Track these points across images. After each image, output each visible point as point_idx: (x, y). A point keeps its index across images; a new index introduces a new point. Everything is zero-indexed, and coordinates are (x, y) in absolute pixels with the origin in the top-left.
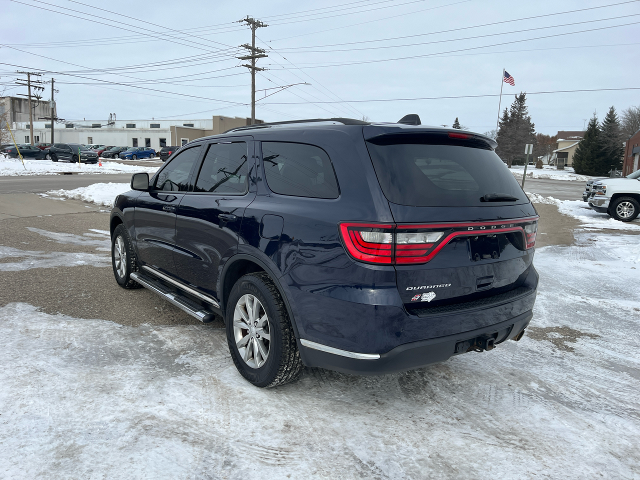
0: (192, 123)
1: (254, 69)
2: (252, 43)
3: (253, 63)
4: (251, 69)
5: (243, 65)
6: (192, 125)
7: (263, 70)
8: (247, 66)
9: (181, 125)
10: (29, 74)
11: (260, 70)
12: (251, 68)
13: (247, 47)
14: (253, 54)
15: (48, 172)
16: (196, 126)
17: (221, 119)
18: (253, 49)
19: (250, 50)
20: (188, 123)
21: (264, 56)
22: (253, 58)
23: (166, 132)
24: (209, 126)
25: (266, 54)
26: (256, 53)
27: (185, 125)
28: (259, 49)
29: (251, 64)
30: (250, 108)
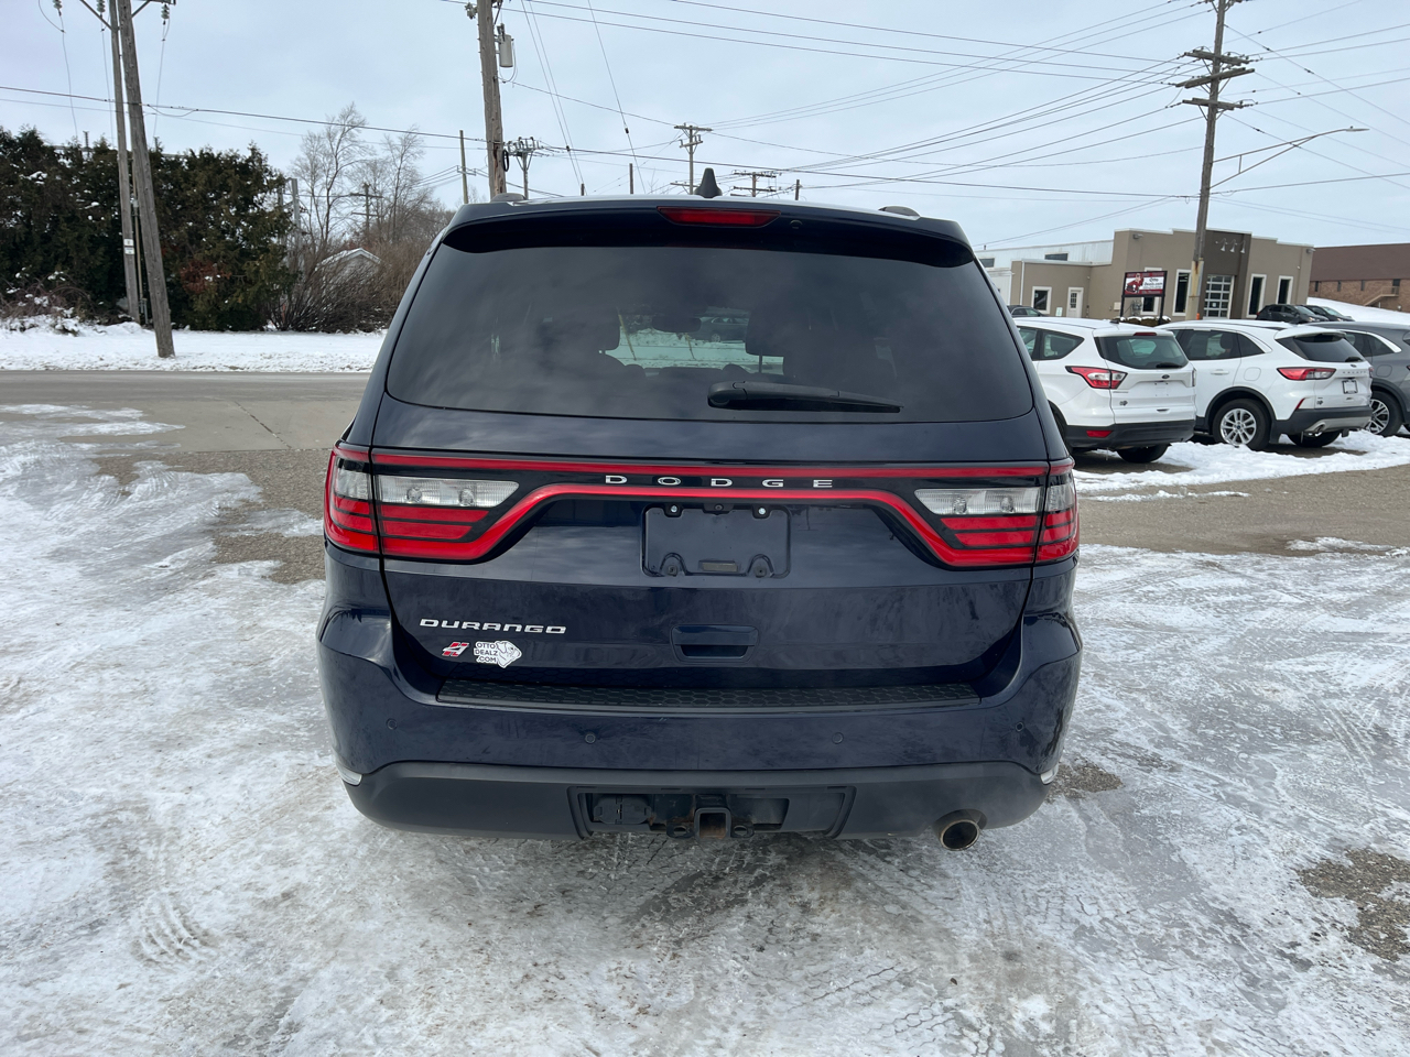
0: (1064, 251)
1: (1214, 107)
2: (1214, 44)
3: (1214, 92)
4: (1206, 109)
5: (1184, 102)
6: (1064, 257)
7: (1241, 107)
8: (1195, 101)
9: (1039, 257)
10: (754, 175)
11: (1230, 107)
12: (1206, 105)
13: (1200, 54)
14: (1216, 70)
16: (1073, 259)
17: (1135, 236)
18: (1217, 58)
19: (1209, 62)
20: (1056, 251)
21: (1243, 72)
22: (1214, 80)
23: (1000, 275)
24: (1104, 256)
25: (1248, 67)
26: (1222, 66)
27: (1048, 257)
28: (1232, 56)
29: (1206, 96)
30: (1196, 204)
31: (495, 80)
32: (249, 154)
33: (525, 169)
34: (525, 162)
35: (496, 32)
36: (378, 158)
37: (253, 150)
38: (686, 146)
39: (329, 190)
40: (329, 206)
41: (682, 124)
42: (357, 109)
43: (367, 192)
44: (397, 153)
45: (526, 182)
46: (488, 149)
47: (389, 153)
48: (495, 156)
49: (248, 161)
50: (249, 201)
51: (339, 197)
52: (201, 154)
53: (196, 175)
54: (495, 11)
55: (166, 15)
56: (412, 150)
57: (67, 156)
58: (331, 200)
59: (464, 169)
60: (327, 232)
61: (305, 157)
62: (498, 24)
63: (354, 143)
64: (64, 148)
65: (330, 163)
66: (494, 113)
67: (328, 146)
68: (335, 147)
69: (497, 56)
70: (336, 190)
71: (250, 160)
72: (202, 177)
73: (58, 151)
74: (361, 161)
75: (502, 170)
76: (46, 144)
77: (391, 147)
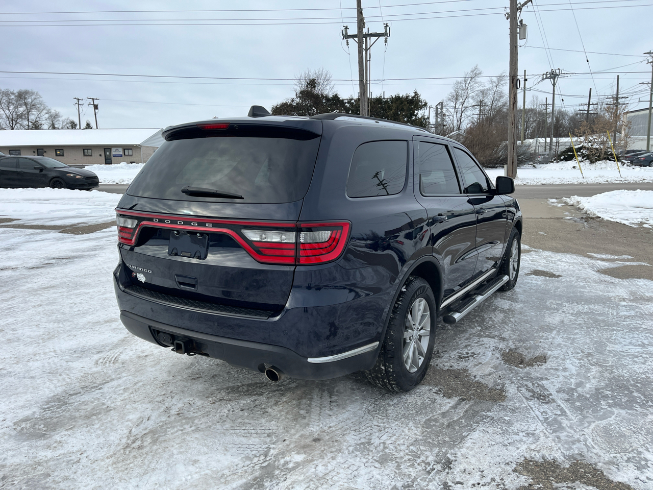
15: (644, 180)
31: (516, 47)
32: (413, 95)
33: (554, 85)
34: (554, 81)
35: (519, 24)
36: (485, 88)
37: (416, 93)
38: (650, 63)
39: (462, 105)
40: (462, 112)
41: (648, 52)
42: (478, 67)
43: (481, 104)
44: (494, 84)
45: (554, 91)
46: (510, 80)
47: (491, 85)
48: (513, 83)
49: (413, 98)
50: (413, 114)
51: (467, 107)
52: (395, 97)
53: (392, 106)
54: (518, 14)
55: (386, 41)
56: (502, 82)
57: (348, 103)
58: (463, 109)
59: (525, 88)
60: (460, 124)
61: (454, 91)
62: (520, 20)
63: (476, 83)
64: (347, 99)
65: (465, 93)
66: (514, 62)
67: (464, 86)
68: (467, 86)
69: (518, 35)
70: (466, 105)
71: (414, 97)
72: (394, 106)
73: (345, 101)
74: (478, 91)
75: (516, 89)
76: (341, 99)
77: (492, 82)
